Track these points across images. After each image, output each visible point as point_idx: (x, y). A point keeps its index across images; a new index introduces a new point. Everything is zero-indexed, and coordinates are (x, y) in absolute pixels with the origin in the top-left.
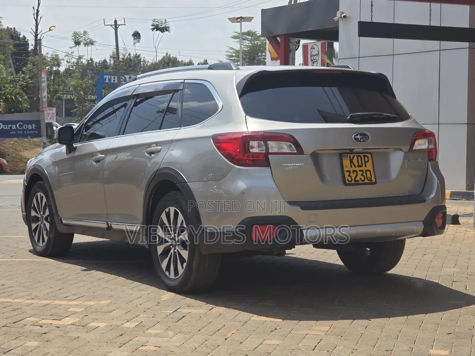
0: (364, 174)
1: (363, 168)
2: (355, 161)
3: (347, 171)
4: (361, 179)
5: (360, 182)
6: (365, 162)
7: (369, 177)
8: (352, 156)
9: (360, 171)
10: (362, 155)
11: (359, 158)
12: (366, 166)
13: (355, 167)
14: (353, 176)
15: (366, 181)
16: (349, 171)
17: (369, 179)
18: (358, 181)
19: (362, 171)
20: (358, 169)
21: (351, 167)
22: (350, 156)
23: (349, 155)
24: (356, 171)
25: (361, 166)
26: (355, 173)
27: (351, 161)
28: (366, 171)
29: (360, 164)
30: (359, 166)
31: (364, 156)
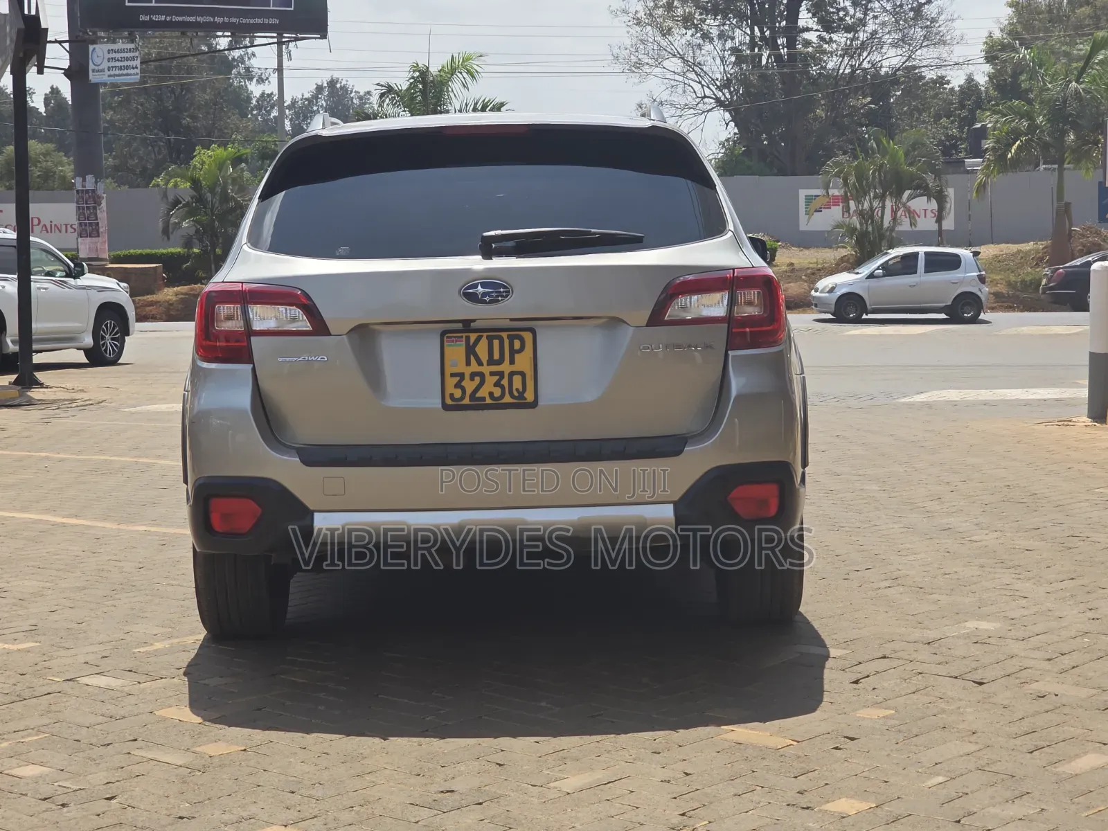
0: (505, 382)
1: (506, 367)
2: (482, 350)
3: (453, 375)
4: (491, 394)
5: (488, 401)
6: (513, 352)
7: (517, 390)
8: (473, 337)
9: (492, 374)
10: (504, 335)
11: (496, 343)
12: (512, 362)
13: (480, 363)
14: (470, 386)
15: (507, 399)
16: (461, 376)
17: (516, 394)
18: (484, 399)
19: (501, 374)
20: (486, 369)
21: (468, 363)
22: (468, 338)
23: (464, 335)
24: (482, 375)
25: (500, 362)
26: (477, 379)
27: (471, 350)
28: (512, 374)
29: (496, 356)
30: (491, 362)
31: (511, 338)
